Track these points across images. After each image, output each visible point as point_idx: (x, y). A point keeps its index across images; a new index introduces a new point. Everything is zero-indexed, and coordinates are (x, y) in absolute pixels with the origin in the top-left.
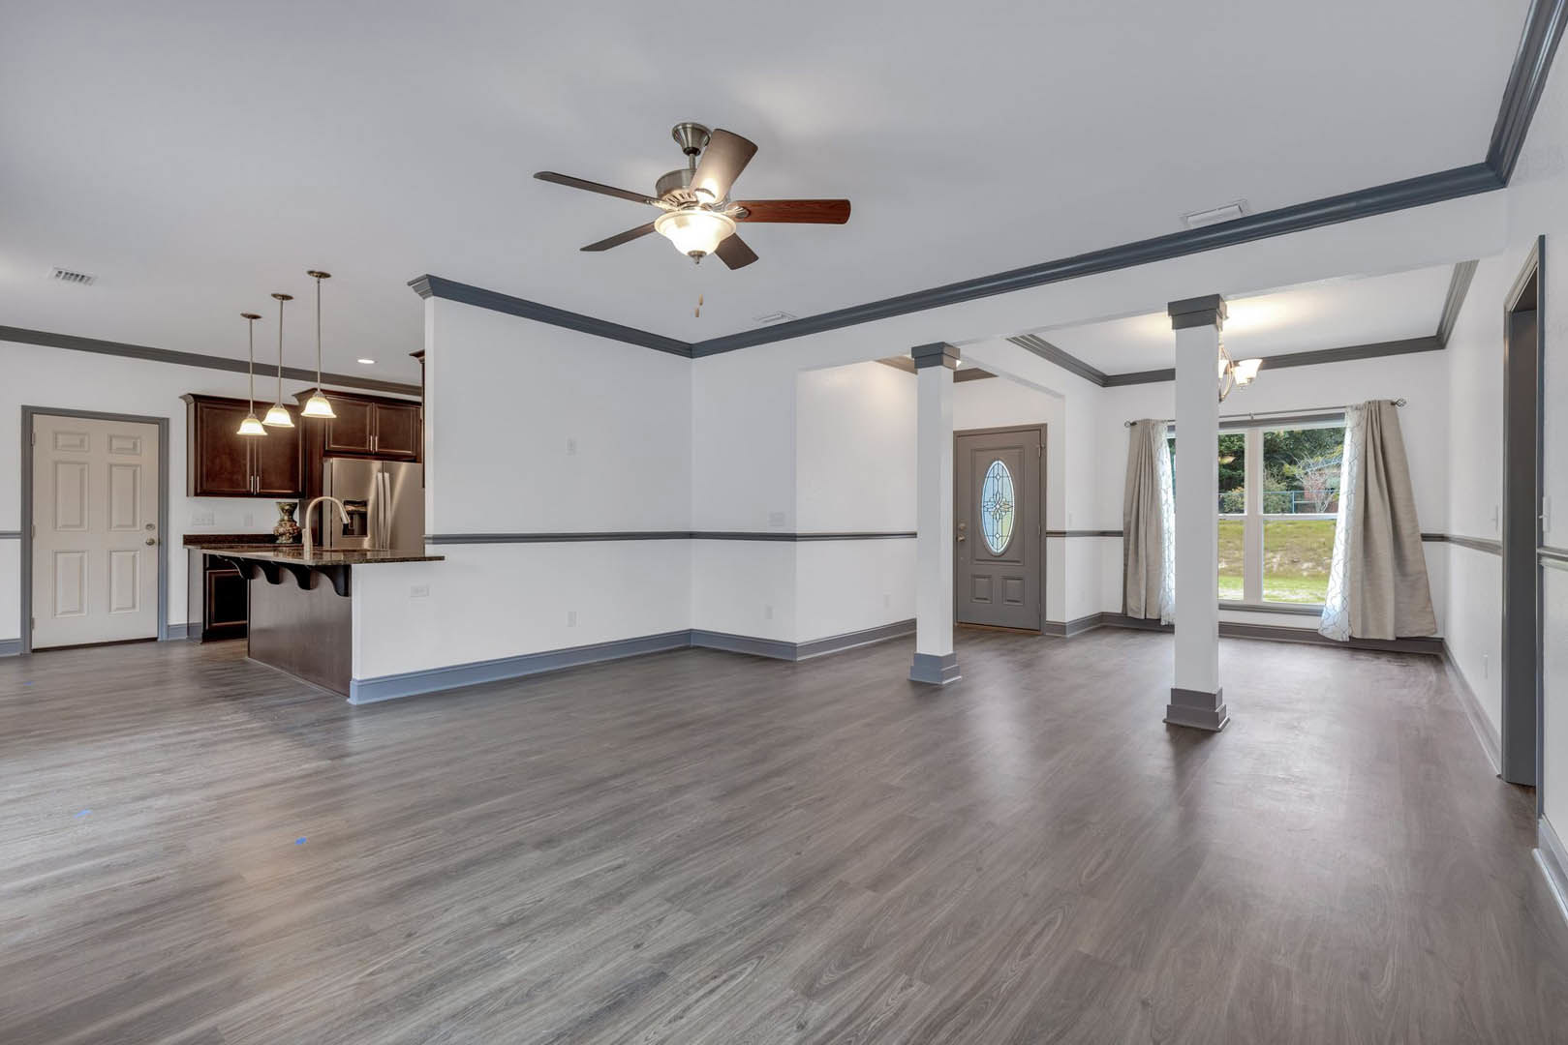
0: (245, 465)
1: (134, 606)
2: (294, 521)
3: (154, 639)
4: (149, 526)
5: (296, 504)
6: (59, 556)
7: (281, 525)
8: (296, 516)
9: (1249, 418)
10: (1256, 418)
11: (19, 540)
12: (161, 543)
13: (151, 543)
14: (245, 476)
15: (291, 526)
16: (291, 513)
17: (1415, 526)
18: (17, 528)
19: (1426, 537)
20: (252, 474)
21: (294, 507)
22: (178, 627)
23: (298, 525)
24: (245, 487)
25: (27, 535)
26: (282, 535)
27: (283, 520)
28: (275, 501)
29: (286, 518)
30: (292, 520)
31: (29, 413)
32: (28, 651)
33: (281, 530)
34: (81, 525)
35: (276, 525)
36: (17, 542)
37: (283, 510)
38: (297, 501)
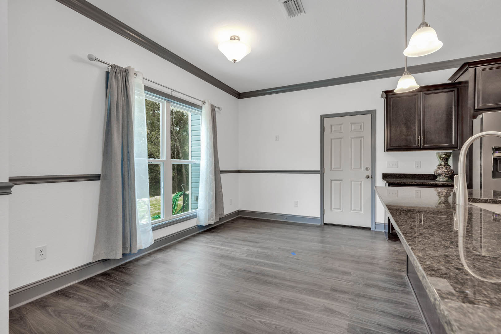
0: (415, 130)
1: (360, 210)
2: (449, 165)
3: (369, 229)
4: (367, 169)
5: (451, 153)
6: (333, 182)
7: (439, 168)
8: (451, 162)
11: (320, 174)
12: (372, 178)
13: (368, 177)
14: (414, 137)
15: (446, 169)
16: (446, 159)
18: (319, 169)
20: (419, 134)
21: (449, 155)
22: (380, 224)
23: (452, 168)
24: (415, 143)
25: (322, 172)
26: (440, 175)
27: (441, 165)
28: (434, 152)
29: (443, 163)
30: (447, 165)
31: (323, 117)
32: (322, 224)
33: (439, 172)
34: (340, 168)
35: (436, 168)
36: (319, 175)
37: (440, 158)
38: (451, 151)
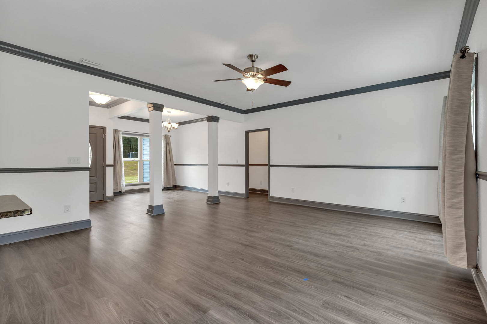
9: (141, 134)
10: (143, 134)
17: (173, 163)
19: (175, 165)
